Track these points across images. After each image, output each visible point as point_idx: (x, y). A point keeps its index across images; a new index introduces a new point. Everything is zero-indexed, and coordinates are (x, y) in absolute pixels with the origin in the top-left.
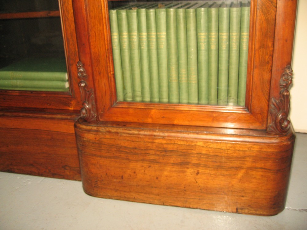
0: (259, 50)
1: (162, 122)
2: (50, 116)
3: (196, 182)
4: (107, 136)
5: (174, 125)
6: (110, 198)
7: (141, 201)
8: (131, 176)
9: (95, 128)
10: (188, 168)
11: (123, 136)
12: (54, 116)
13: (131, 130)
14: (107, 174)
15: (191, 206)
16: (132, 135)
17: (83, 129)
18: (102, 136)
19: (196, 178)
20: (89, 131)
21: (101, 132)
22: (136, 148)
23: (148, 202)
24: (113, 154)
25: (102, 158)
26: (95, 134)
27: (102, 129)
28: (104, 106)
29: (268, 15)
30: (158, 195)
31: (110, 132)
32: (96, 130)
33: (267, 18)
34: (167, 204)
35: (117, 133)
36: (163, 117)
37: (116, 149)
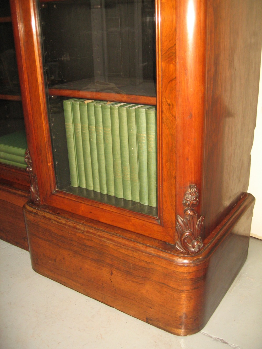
0: (166, 164)
1: (89, 216)
2: (14, 191)
3: (111, 281)
4: (43, 220)
5: (99, 221)
6: (48, 276)
7: (70, 287)
8: (61, 261)
9: (35, 211)
10: (103, 266)
11: (54, 223)
12: (16, 192)
13: (60, 219)
14: (44, 254)
15: (109, 304)
16: (59, 224)
17: (27, 209)
18: (39, 220)
19: (111, 278)
20: (30, 212)
21: (38, 215)
22: (63, 237)
23: (75, 289)
24: (48, 237)
25: (40, 239)
26: (34, 217)
27: (40, 213)
28: (47, 192)
29: (172, 130)
30: (83, 285)
31: (44, 217)
32: (35, 213)
33: (171, 133)
34: (89, 296)
35: (49, 219)
36: (91, 212)
37: (49, 234)
